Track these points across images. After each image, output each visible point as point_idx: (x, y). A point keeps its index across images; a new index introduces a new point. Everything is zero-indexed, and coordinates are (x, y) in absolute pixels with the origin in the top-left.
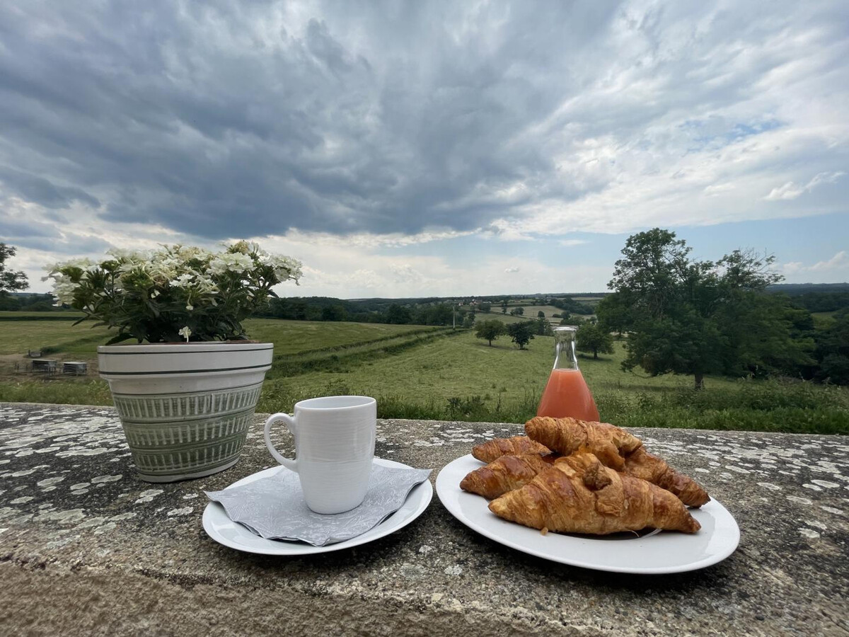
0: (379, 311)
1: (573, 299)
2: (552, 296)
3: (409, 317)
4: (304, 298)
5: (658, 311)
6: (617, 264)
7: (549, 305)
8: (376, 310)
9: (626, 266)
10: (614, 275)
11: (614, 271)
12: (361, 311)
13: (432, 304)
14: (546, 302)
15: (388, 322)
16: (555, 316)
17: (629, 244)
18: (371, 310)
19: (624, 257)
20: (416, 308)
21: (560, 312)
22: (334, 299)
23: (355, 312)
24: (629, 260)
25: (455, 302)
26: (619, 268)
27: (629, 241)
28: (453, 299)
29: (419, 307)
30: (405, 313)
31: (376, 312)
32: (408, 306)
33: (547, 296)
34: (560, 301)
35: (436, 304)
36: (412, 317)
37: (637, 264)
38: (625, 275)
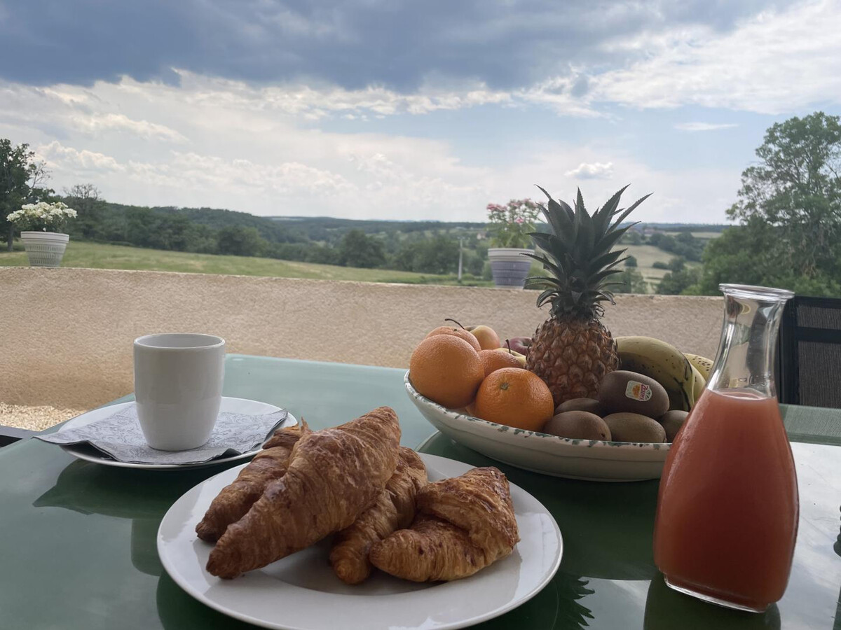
0: (328, 241)
1: (695, 235)
2: (656, 227)
3: (381, 257)
4: (185, 209)
5: (807, 262)
6: (745, 174)
7: (648, 244)
8: (322, 238)
9: (762, 178)
10: (740, 193)
11: (740, 186)
12: (292, 240)
13: (428, 234)
14: (643, 238)
15: (342, 263)
16: (658, 266)
17: (771, 138)
18: (312, 238)
19: (760, 163)
20: (397, 240)
21: (666, 258)
22: (243, 214)
23: (282, 241)
24: (769, 169)
25: (471, 231)
26: (749, 181)
27: (771, 132)
28: (467, 225)
29: (403, 237)
30: (374, 247)
31: (321, 244)
32: (382, 236)
33: (645, 227)
34: (669, 238)
35: (435, 233)
36: (387, 256)
37: (784, 177)
38: (759, 194)
